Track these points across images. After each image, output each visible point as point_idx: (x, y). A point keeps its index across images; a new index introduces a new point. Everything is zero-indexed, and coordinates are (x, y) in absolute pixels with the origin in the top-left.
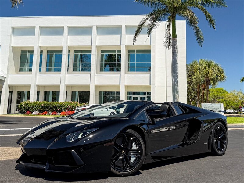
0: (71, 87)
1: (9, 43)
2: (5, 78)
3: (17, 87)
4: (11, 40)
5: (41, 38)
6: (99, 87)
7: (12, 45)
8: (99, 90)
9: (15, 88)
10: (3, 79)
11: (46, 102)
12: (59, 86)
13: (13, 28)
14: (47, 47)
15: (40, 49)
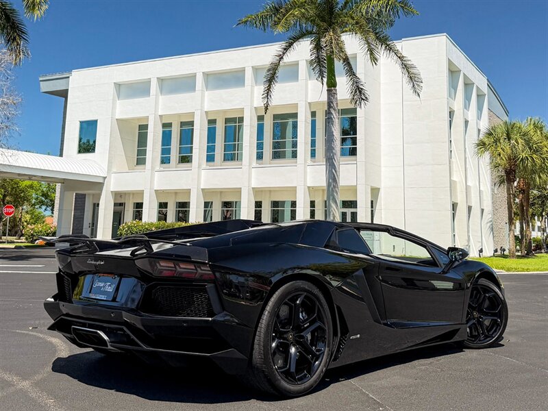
0: (221, 192)
1: (110, 114)
2: (105, 178)
3: (133, 194)
4: (114, 108)
5: (162, 99)
6: (270, 191)
7: (118, 117)
8: (270, 197)
9: (129, 196)
10: (101, 181)
11: (162, 222)
12: (188, 192)
13: (118, 86)
14: (179, 115)
15: (161, 121)
